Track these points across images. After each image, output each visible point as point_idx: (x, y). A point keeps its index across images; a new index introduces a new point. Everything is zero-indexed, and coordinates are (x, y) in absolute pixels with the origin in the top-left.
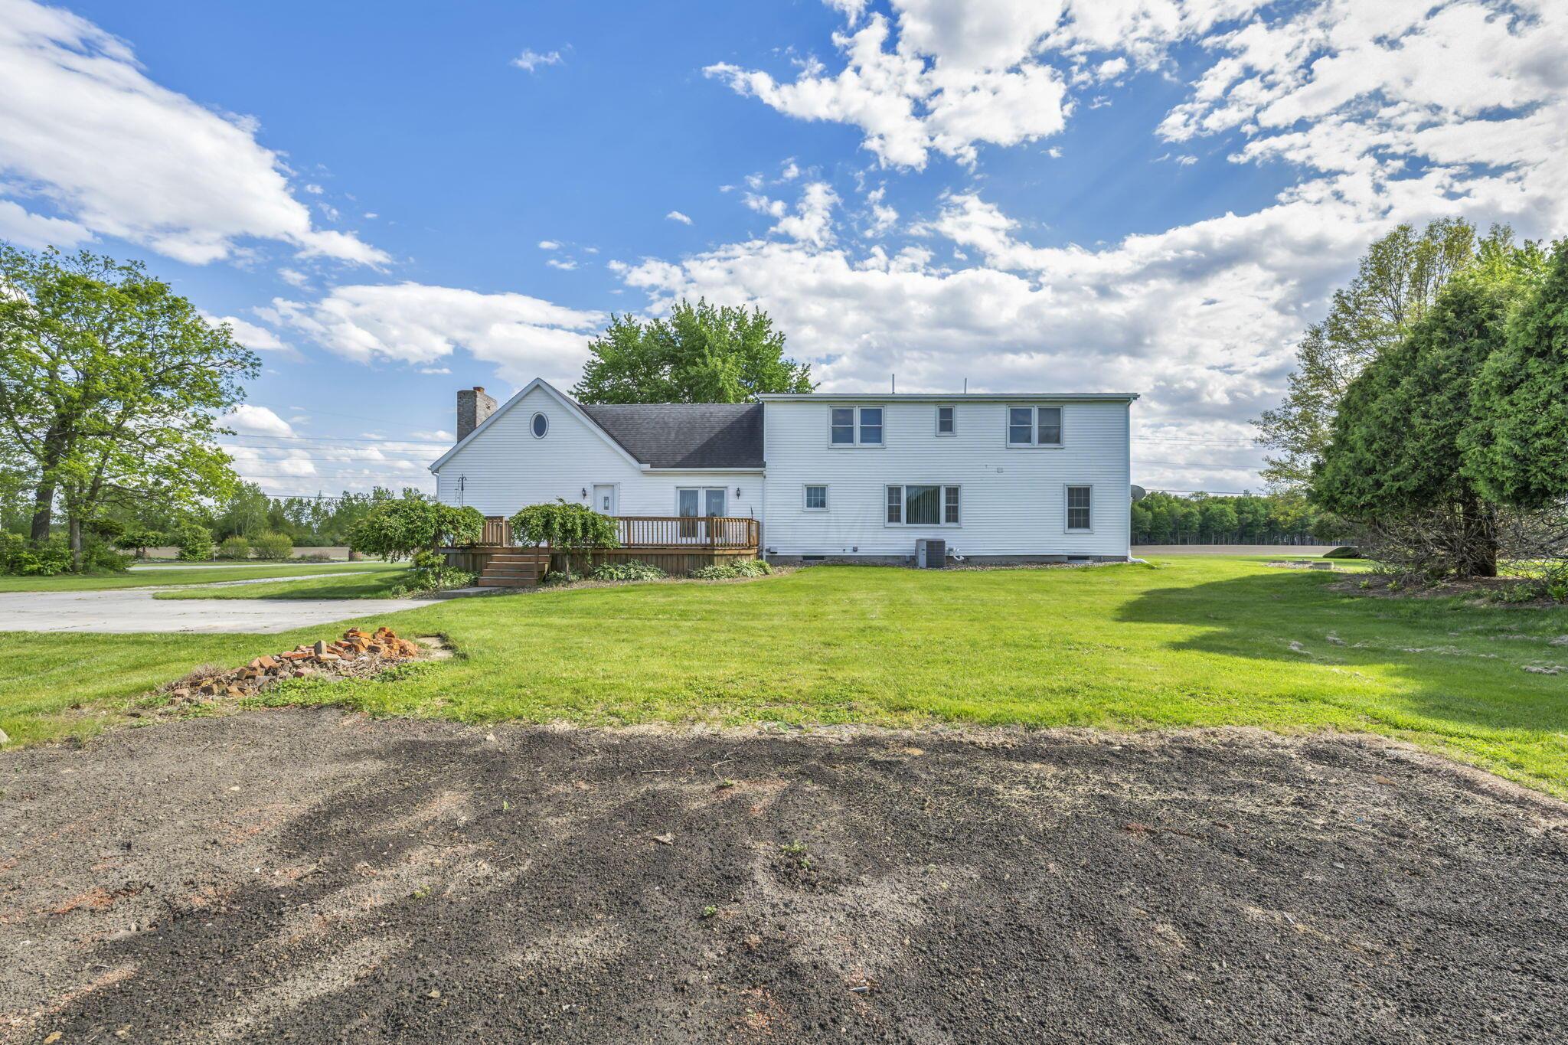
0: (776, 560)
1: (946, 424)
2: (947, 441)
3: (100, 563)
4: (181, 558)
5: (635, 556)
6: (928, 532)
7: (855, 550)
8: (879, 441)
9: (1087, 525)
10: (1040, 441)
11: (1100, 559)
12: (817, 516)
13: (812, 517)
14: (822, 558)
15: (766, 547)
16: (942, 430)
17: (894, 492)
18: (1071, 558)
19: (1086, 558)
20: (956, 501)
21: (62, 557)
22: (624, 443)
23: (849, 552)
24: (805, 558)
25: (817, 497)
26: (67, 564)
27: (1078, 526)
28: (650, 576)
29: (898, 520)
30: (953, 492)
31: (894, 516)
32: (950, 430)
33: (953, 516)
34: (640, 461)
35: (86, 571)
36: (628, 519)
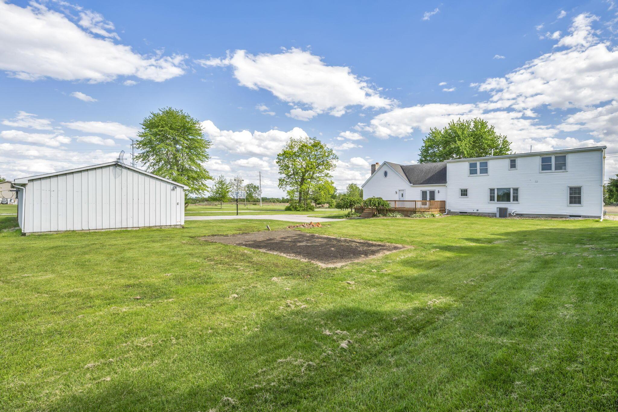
0: (450, 213)
1: (513, 165)
2: (513, 171)
3: (310, 209)
4: (329, 207)
5: (396, 211)
6: (503, 205)
7: (478, 210)
8: (487, 173)
9: (579, 202)
10: (556, 169)
11: (585, 217)
12: (464, 199)
13: (463, 199)
14: (466, 213)
15: (447, 209)
16: (511, 167)
17: (492, 191)
18: (571, 216)
19: (580, 216)
20: (517, 193)
21: (303, 207)
22: (409, 177)
23: (475, 211)
24: (461, 213)
25: (464, 193)
26: (303, 208)
27: (575, 203)
28: (399, 216)
29: (494, 200)
30: (516, 190)
31: (492, 199)
32: (515, 167)
33: (516, 199)
34: (411, 183)
35: (307, 210)
36: (395, 201)
